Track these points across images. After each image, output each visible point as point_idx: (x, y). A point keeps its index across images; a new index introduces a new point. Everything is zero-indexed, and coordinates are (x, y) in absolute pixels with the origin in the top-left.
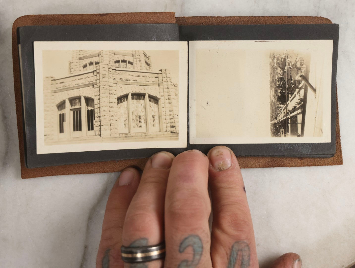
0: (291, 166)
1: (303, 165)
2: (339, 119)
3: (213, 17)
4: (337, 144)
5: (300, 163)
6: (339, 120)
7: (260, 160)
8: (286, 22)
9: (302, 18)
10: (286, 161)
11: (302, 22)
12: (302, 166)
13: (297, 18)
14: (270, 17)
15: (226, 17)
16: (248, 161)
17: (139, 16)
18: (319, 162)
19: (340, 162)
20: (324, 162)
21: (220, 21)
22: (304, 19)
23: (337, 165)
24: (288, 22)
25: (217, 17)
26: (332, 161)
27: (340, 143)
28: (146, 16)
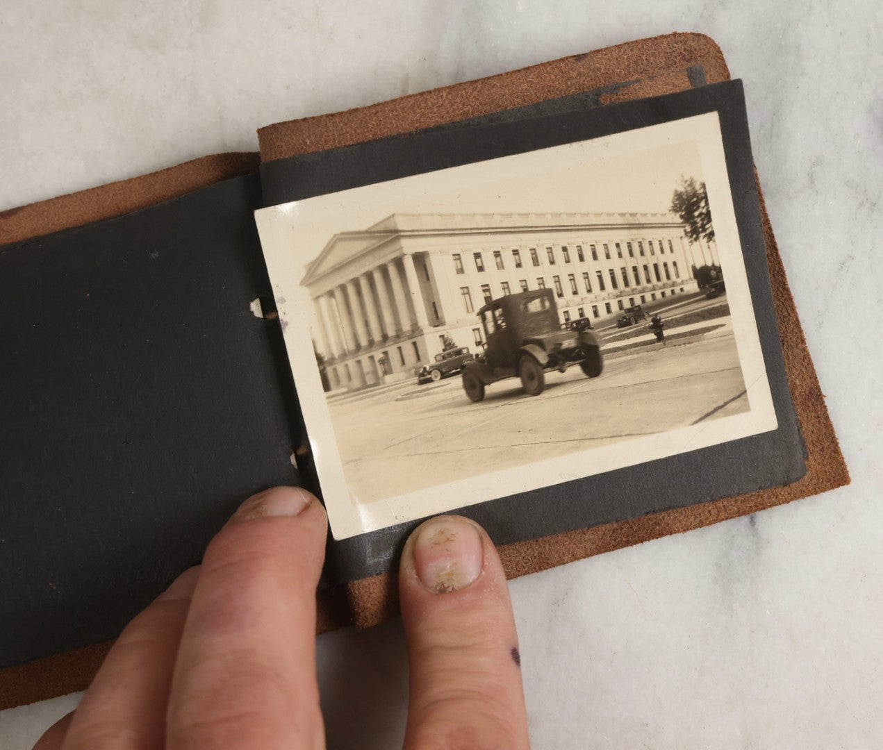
0: (688, 530)
1: (723, 517)
2: (807, 341)
3: (333, 115)
4: (819, 422)
5: (714, 512)
6: (807, 345)
7: (584, 533)
8: (574, 74)
9: (620, 51)
10: (668, 517)
11: (624, 62)
12: (722, 520)
13: (605, 55)
14: (519, 71)
15: (379, 104)
16: (547, 546)
17: (111, 195)
18: (774, 495)
19: (838, 477)
20: (789, 491)
21: (361, 122)
22: (624, 52)
23: (833, 488)
24: (579, 74)
25: (346, 112)
26: (815, 481)
27: (827, 418)
28: (130, 190)
